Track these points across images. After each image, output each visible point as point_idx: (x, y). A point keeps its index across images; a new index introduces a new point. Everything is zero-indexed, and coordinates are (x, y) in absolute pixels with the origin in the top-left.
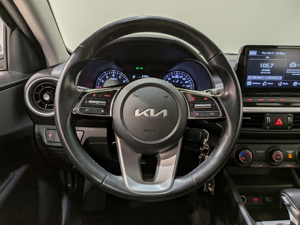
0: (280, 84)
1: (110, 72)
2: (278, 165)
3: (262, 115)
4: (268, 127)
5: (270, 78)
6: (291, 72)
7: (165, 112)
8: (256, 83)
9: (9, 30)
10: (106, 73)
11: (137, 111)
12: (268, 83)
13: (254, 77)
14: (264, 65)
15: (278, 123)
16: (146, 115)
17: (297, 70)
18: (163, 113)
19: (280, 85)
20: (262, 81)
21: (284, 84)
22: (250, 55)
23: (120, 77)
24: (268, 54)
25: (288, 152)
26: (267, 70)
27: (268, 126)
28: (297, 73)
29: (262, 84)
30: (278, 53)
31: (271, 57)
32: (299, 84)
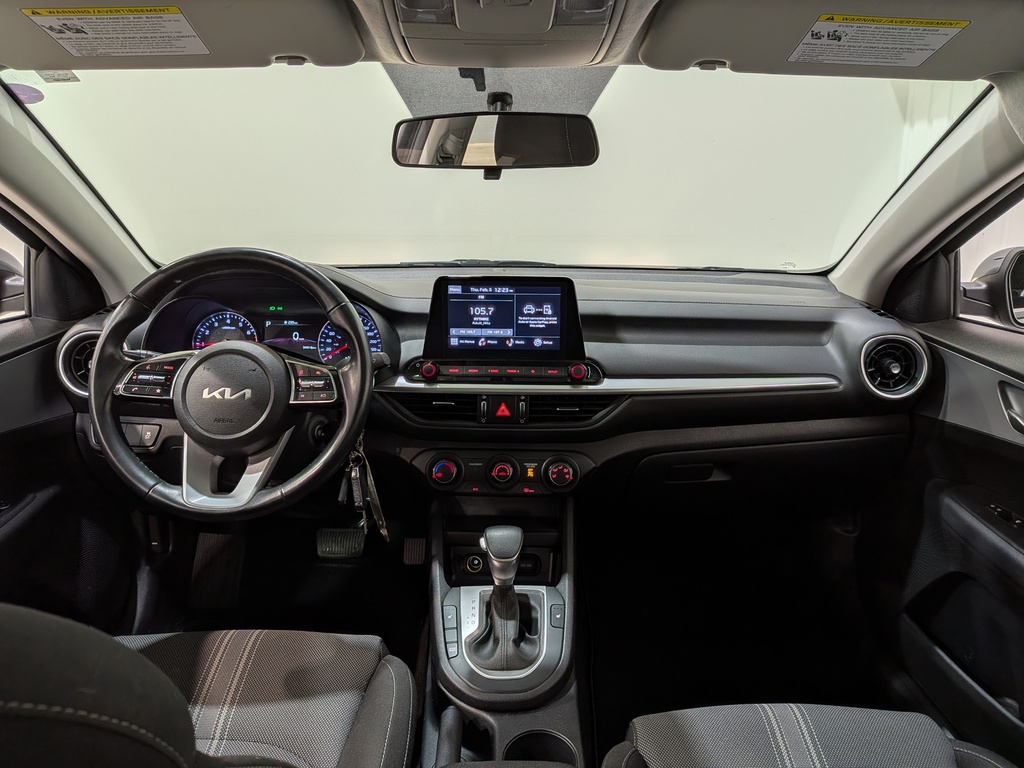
0: (510, 343)
1: (222, 315)
3: (474, 397)
4: (483, 421)
5: (490, 332)
6: (527, 322)
7: (248, 392)
8: (467, 342)
9: (32, 253)
10: (214, 317)
11: (206, 391)
12: (488, 342)
13: (463, 332)
14: (477, 310)
15: (499, 413)
16: (219, 397)
17: (537, 319)
18: (244, 394)
19: (510, 345)
20: (477, 339)
21: (517, 342)
22: (449, 293)
23: (241, 325)
24: (482, 292)
25: (528, 465)
26: (483, 319)
27: (484, 417)
28: (540, 323)
29: (477, 342)
30: (498, 290)
31: (487, 297)
32: (545, 343)
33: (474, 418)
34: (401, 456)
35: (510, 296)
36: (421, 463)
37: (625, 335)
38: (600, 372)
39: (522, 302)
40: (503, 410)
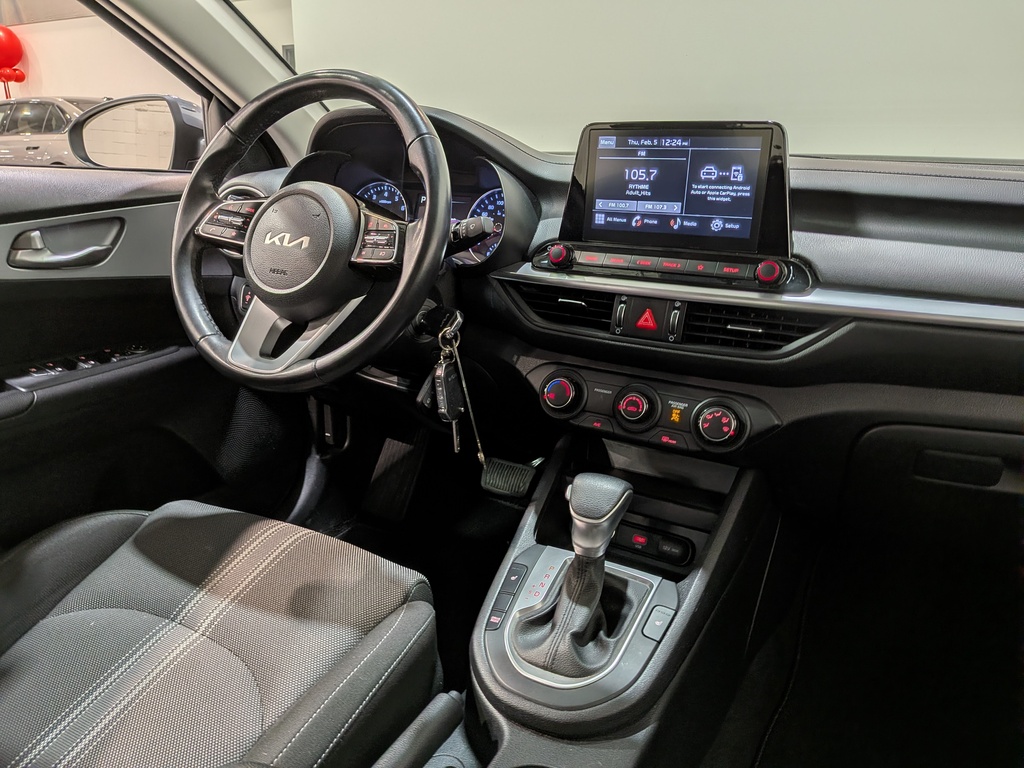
0: (675, 223)
2: (642, 432)
3: (610, 297)
4: (618, 330)
5: (649, 206)
6: (704, 193)
7: (306, 240)
8: (616, 220)
9: (205, 101)
11: (269, 236)
12: (646, 221)
13: (612, 205)
14: (635, 173)
17: (720, 188)
18: (302, 242)
19: (676, 227)
20: (630, 215)
21: (686, 223)
22: (600, 147)
23: (397, 199)
24: (644, 146)
25: (674, 404)
26: (642, 187)
27: (619, 326)
28: (722, 195)
29: (630, 222)
30: (667, 142)
31: (650, 153)
32: (728, 226)
33: (606, 328)
34: (518, 366)
35: (684, 153)
36: (536, 380)
37: (870, 225)
38: (807, 274)
39: (700, 160)
40: (647, 319)
